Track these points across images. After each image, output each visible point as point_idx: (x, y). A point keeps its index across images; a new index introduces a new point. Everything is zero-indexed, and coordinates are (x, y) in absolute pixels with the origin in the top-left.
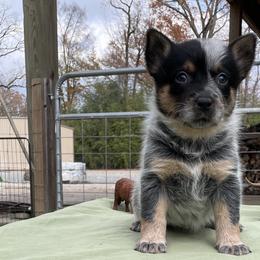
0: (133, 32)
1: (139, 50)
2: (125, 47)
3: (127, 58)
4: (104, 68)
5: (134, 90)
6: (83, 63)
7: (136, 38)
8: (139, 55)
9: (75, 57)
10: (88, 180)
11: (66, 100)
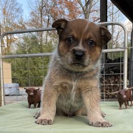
0: (45, 6)
1: (49, 16)
2: (40, 15)
3: (41, 22)
4: (28, 28)
5: (47, 40)
6: (15, 25)
7: (47, 10)
8: (49, 20)
9: (11, 21)
10: (20, 94)
11: (6, 47)
